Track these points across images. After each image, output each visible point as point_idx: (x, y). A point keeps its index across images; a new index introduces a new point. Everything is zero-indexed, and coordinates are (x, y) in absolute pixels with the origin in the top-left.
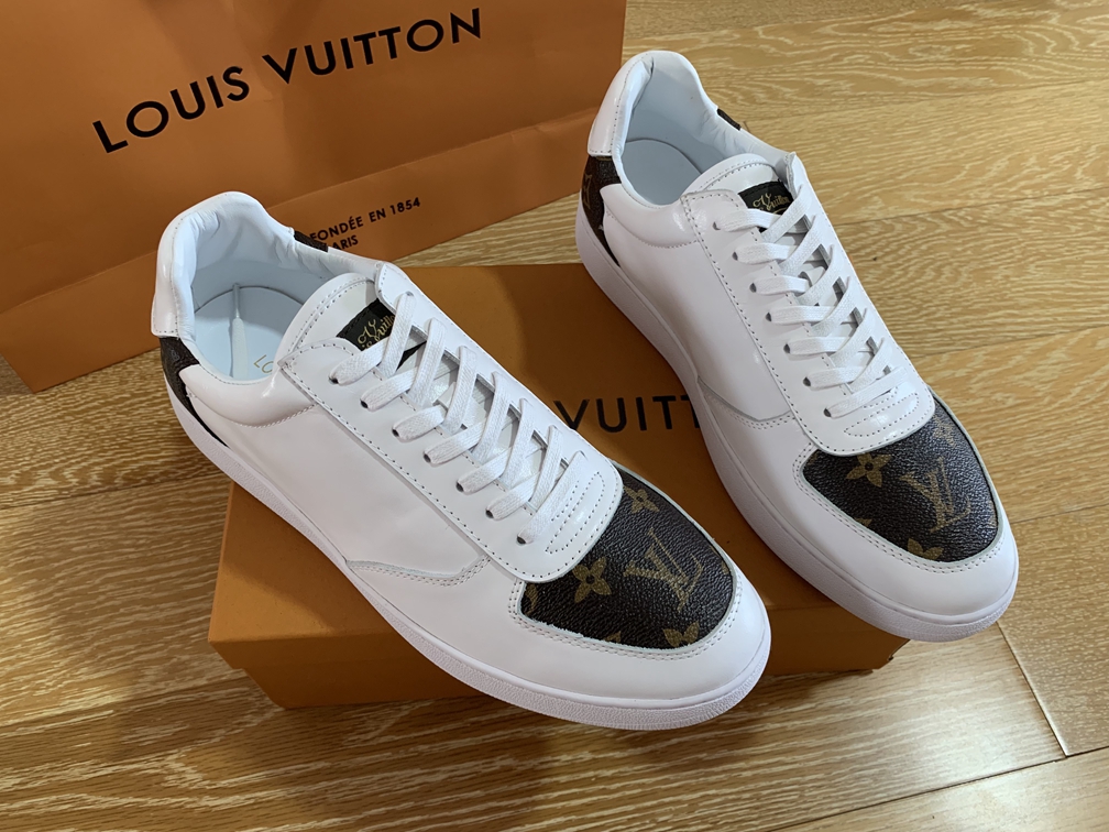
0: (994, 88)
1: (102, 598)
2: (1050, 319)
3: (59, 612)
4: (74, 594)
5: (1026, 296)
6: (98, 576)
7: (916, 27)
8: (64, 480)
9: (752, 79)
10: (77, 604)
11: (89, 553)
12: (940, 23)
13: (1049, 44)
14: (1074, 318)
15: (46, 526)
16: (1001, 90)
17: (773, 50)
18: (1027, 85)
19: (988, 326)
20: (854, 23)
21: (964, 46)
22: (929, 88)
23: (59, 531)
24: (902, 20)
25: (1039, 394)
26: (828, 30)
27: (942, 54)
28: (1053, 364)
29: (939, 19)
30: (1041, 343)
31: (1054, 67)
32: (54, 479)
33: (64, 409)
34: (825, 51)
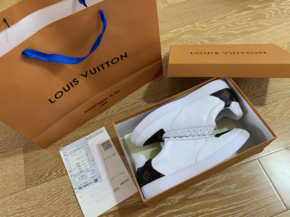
0: (259, 30)
1: (72, 199)
2: (277, 96)
3: (64, 204)
4: (66, 199)
5: (271, 90)
6: (70, 194)
7: (237, 15)
8: (58, 173)
9: (196, 39)
10: (67, 202)
11: (67, 189)
12: (243, 12)
13: (273, 13)
14: (284, 95)
15: (57, 184)
16: (261, 30)
17: (201, 29)
18: (268, 27)
19: (262, 100)
20: (221, 17)
21: (250, 18)
22: (242, 33)
23: (59, 185)
24: (233, 13)
25: (276, 117)
26: (214, 20)
27: (244, 22)
28: (279, 109)
29: (243, 11)
30: (276, 103)
31: (274, 20)
32: (56, 173)
33: (54, 156)
34: (214, 27)
